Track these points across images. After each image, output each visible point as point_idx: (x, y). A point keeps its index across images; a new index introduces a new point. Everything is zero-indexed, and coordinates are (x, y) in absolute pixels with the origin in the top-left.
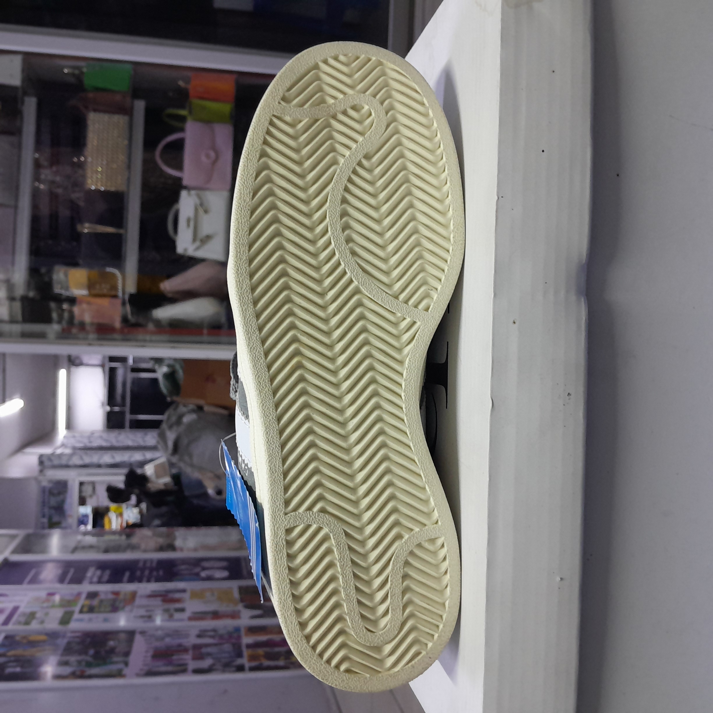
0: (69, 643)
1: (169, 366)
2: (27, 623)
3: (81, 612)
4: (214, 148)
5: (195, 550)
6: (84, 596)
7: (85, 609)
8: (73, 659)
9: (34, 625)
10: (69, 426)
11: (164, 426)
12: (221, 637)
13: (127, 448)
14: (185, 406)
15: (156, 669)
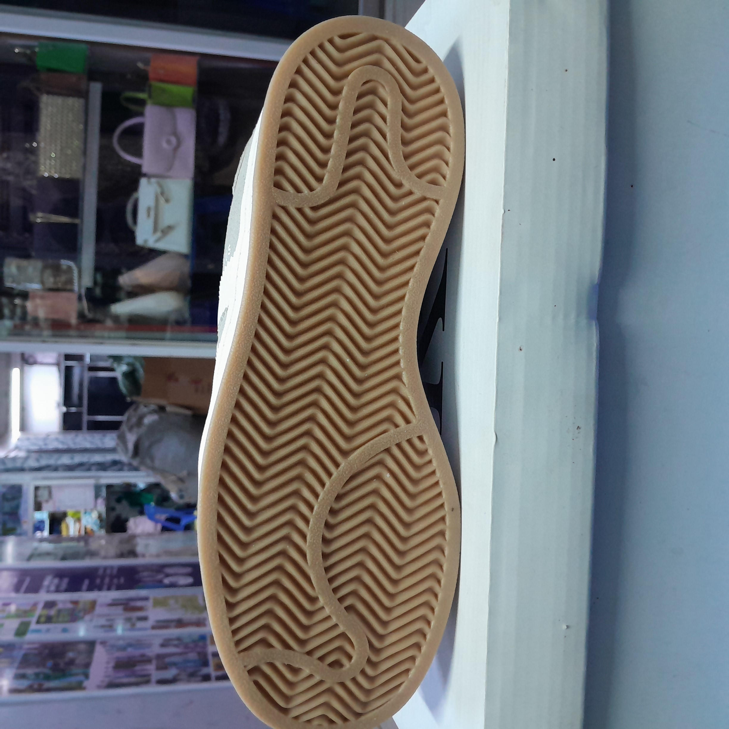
0: (26, 655)
1: (128, 364)
3: (38, 622)
4: (175, 133)
5: (158, 556)
6: (41, 606)
7: (43, 619)
8: (30, 671)
10: (23, 427)
11: (124, 427)
12: (186, 646)
13: (85, 451)
14: (145, 406)
15: (118, 680)
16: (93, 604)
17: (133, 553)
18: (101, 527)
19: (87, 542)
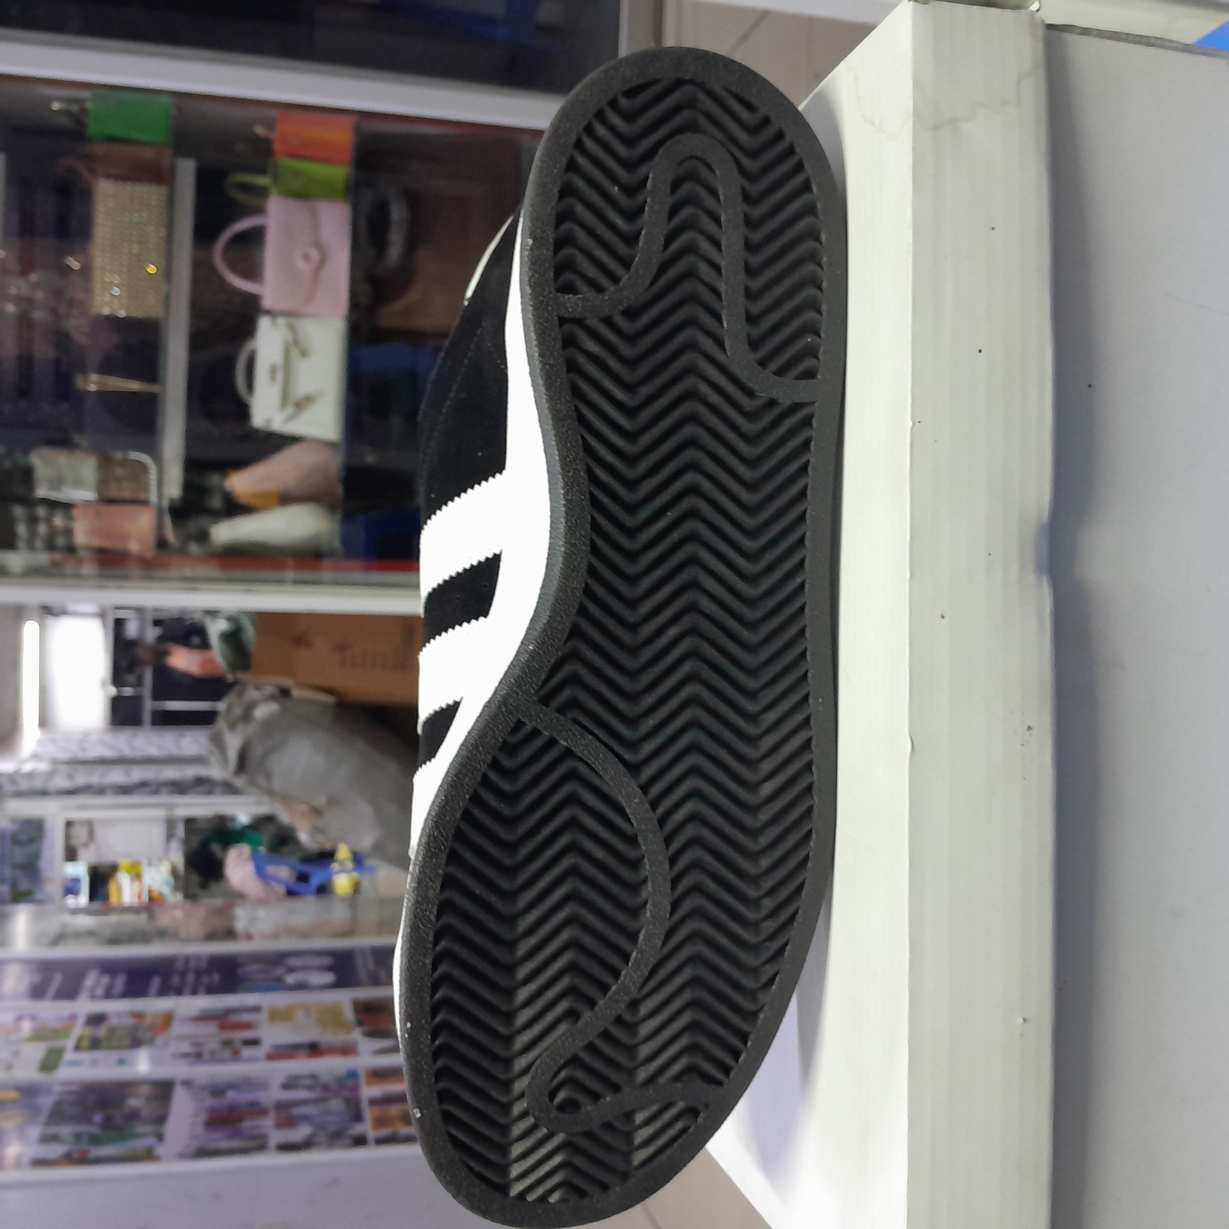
0: (58, 1103)
1: (230, 621)
3: (78, 1048)
4: (317, 244)
5: (276, 936)
6: (81, 1020)
7: (85, 1043)
8: (66, 1130)
10: (44, 722)
11: (221, 724)
12: (326, 1088)
13: (149, 761)
14: (257, 689)
15: (213, 1145)
16: (168, 1019)
17: (230, 934)
18: (176, 888)
19: (152, 916)
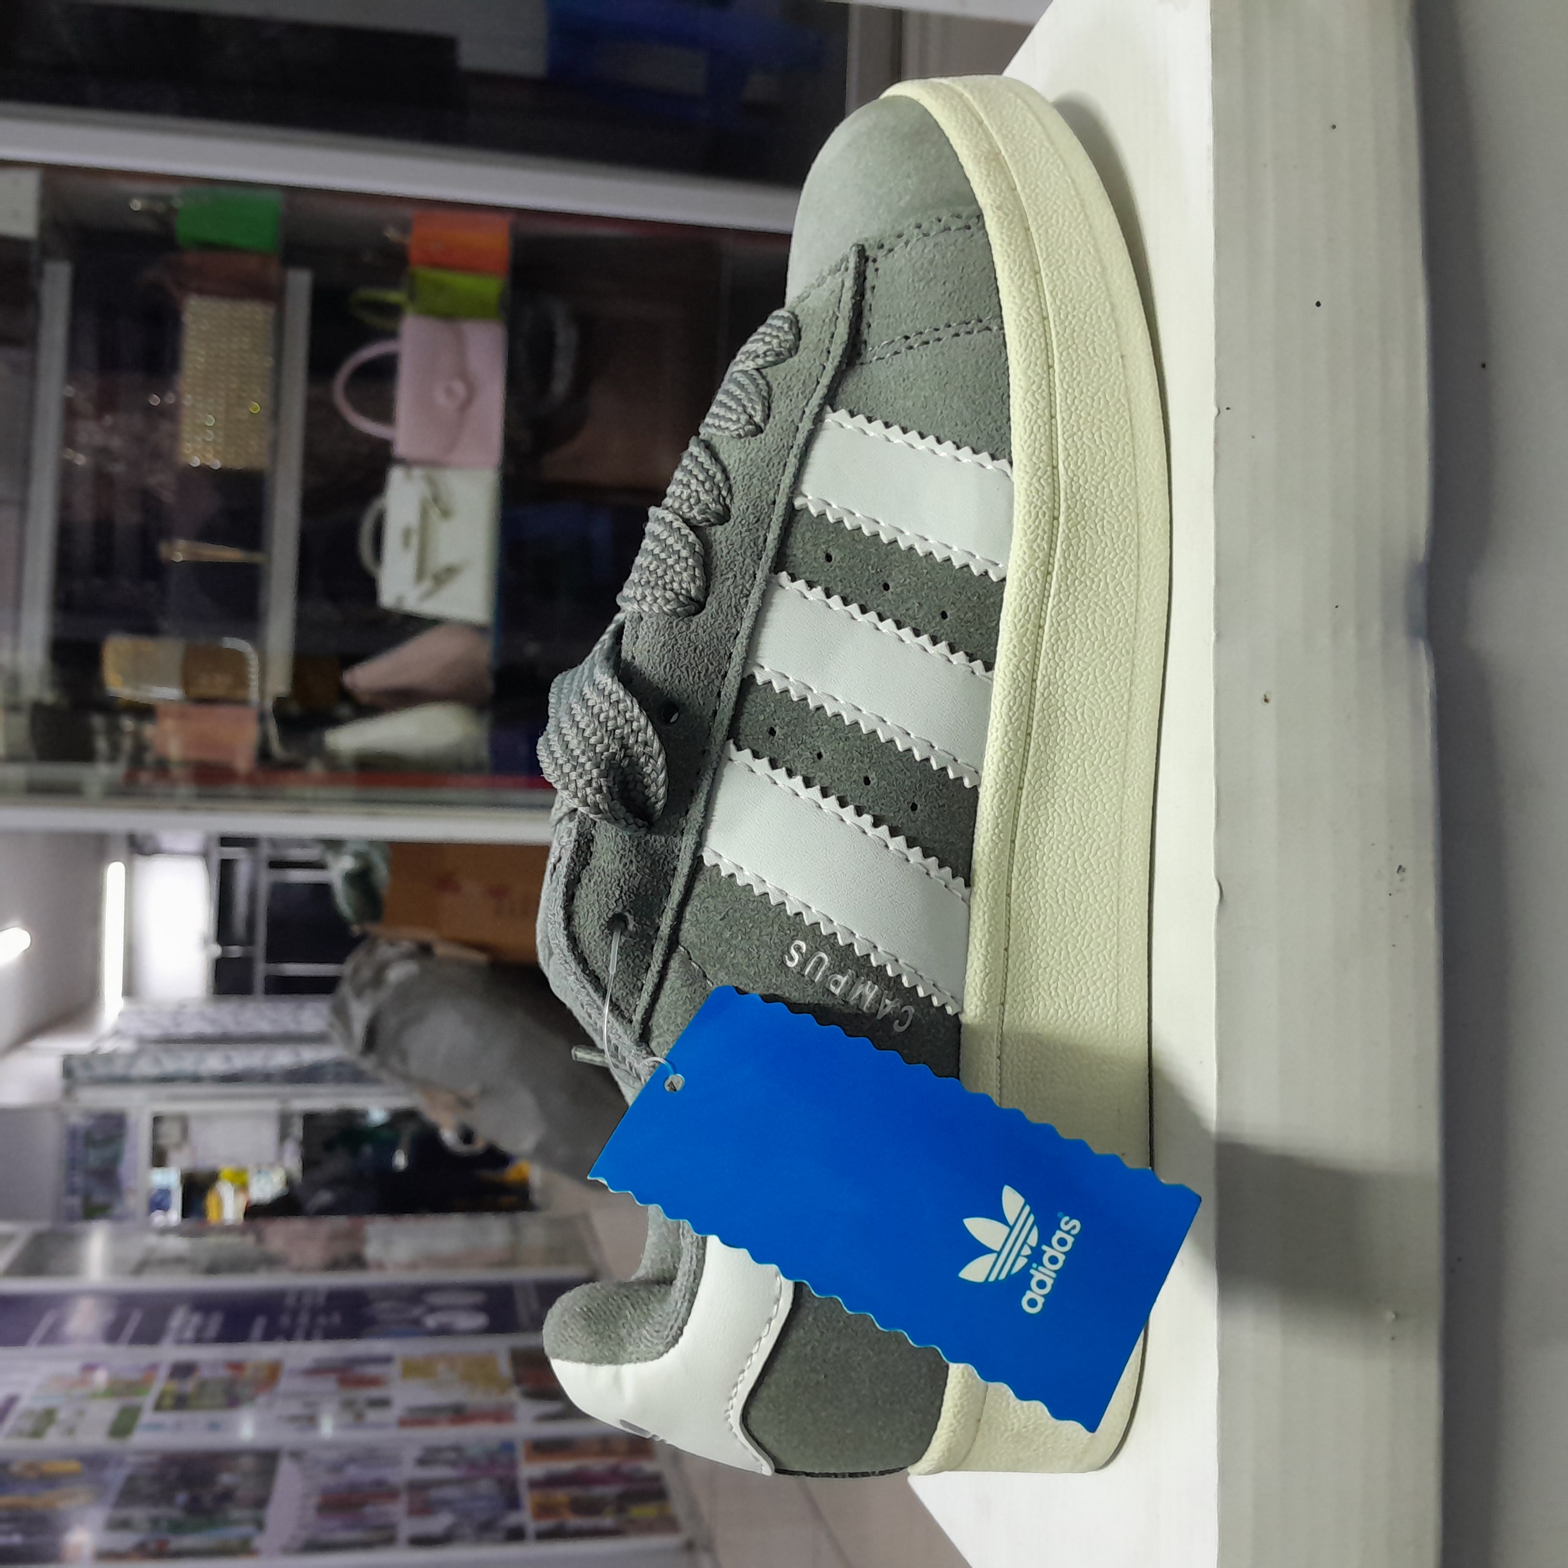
0: (131, 1479)
1: (358, 855)
2: (37, 1433)
3: (158, 1407)
4: (464, 374)
5: (413, 1266)
6: (163, 1372)
7: (168, 1401)
8: (139, 1514)
9: (53, 1439)
10: (130, 989)
11: (345, 990)
12: (473, 1464)
13: (259, 1039)
14: (392, 945)
15: (326, 1537)
16: (274, 1371)
17: (357, 1262)
